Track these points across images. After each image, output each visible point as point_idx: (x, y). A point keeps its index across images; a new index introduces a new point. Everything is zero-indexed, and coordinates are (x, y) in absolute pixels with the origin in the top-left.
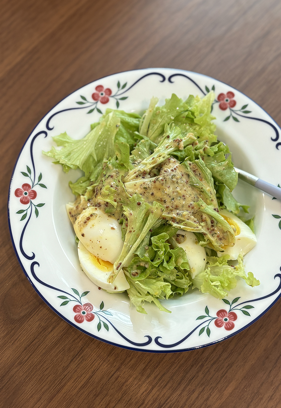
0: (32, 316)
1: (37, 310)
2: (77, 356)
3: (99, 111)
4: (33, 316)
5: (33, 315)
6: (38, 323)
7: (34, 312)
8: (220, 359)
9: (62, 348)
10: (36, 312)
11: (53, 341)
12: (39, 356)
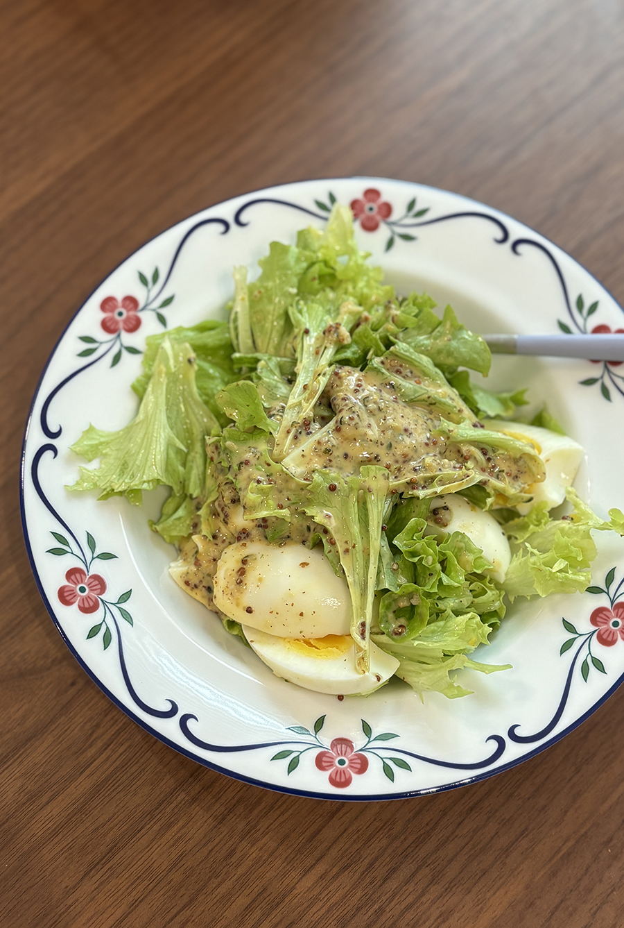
0: (8, 767)
1: (20, 753)
2: (99, 866)
3: (133, 351)
4: (10, 765)
5: (9, 763)
6: (19, 784)
7: (13, 756)
8: (424, 899)
9: (67, 845)
10: (18, 758)
11: (48, 826)
12: (15, 858)
